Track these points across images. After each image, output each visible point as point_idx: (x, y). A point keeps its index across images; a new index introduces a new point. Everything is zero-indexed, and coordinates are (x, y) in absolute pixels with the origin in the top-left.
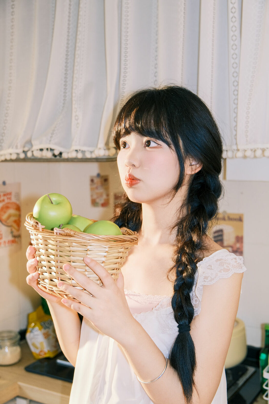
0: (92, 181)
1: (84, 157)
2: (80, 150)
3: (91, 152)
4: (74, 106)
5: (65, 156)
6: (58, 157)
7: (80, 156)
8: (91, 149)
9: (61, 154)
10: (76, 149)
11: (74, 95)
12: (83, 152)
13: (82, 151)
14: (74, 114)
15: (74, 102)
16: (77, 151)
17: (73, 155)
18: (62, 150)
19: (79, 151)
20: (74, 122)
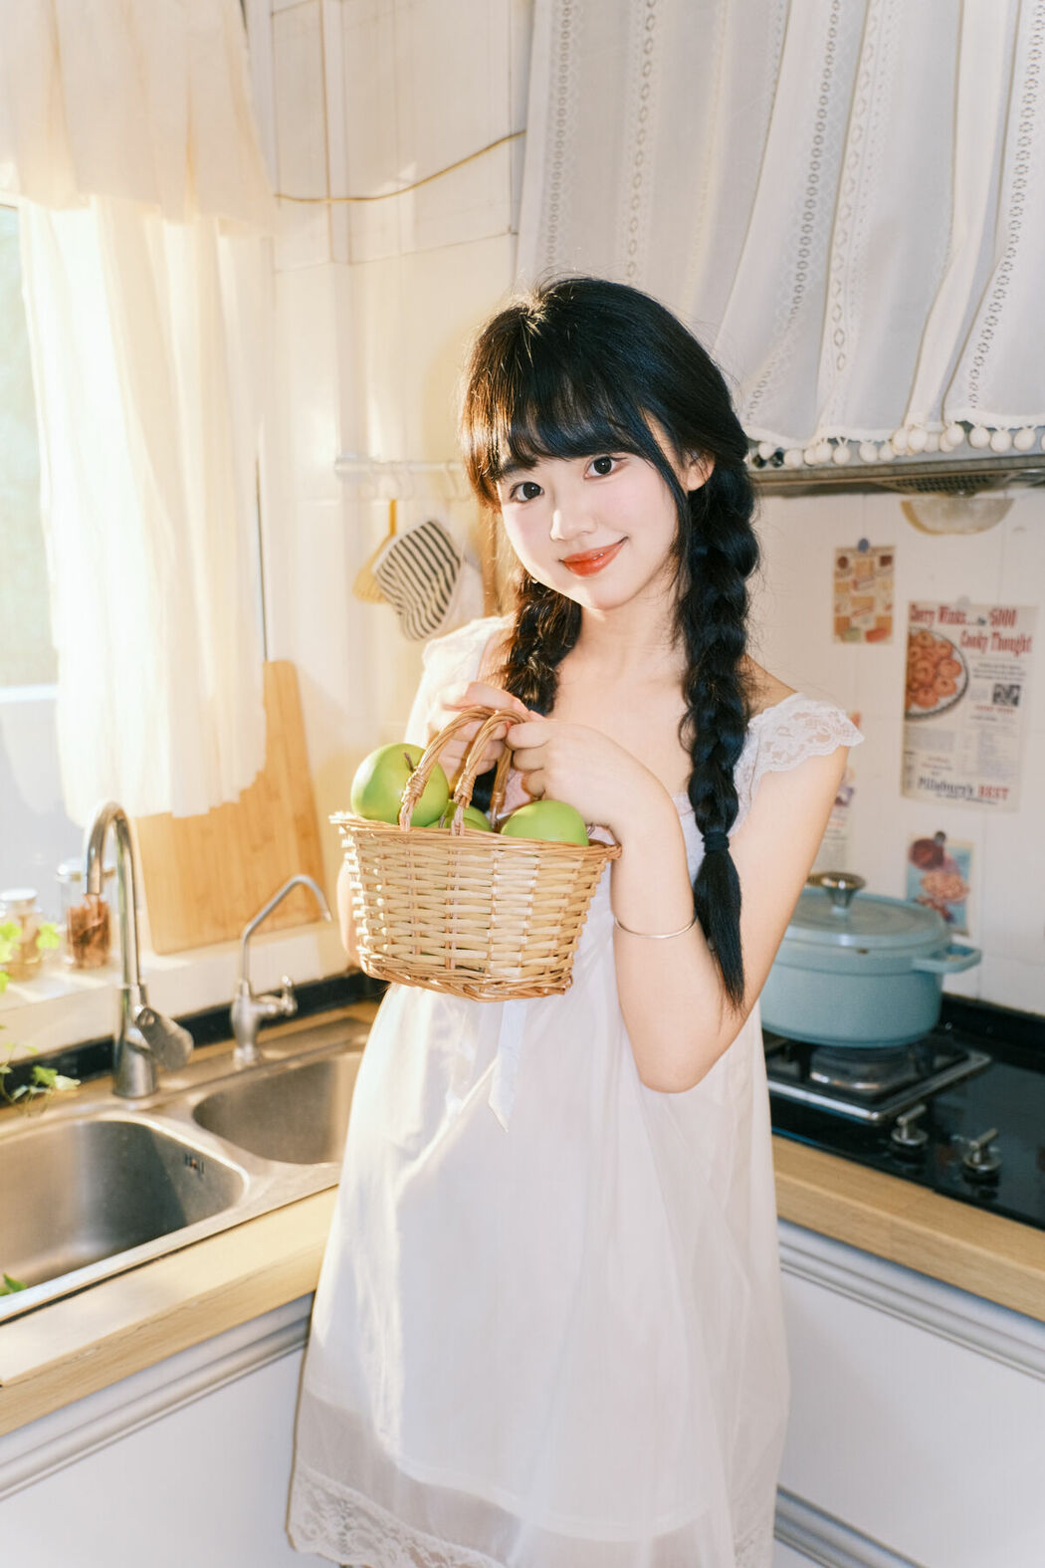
0: (843, 562)
1: (856, 463)
2: (843, 439)
3: (879, 445)
4: (832, 301)
5: (792, 460)
6: (769, 467)
7: (842, 456)
8: (880, 435)
9: (779, 455)
10: (832, 437)
11: (835, 264)
12: (854, 444)
13: (850, 441)
14: (830, 327)
15: (833, 288)
16: (833, 442)
17: (819, 455)
18: (783, 442)
19: (839, 440)
20: (829, 350)
